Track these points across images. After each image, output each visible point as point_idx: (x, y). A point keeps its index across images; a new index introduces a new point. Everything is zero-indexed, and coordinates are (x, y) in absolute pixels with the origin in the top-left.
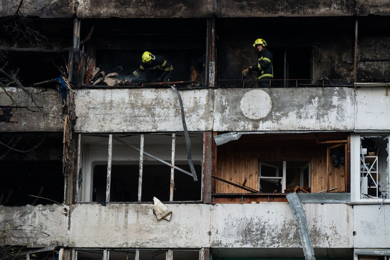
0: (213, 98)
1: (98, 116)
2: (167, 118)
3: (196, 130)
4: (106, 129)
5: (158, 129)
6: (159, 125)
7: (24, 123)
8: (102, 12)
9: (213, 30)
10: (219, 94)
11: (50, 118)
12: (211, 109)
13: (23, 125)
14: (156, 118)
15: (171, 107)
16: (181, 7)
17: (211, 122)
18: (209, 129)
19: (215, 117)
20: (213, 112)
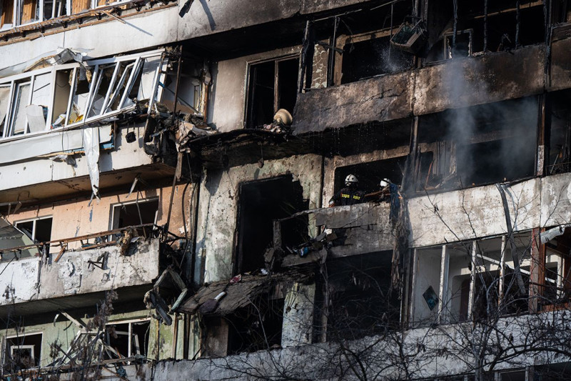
0: (540, 188)
1: (430, 226)
2: (496, 219)
3: (524, 228)
4: (438, 241)
5: (487, 233)
6: (488, 228)
7: (359, 244)
8: (437, 105)
9: (543, 108)
10: (546, 183)
11: (384, 235)
12: (539, 202)
13: (359, 247)
14: (486, 221)
15: (499, 205)
16: (512, 85)
17: (538, 217)
18: (537, 226)
19: (542, 211)
20: (540, 205)
